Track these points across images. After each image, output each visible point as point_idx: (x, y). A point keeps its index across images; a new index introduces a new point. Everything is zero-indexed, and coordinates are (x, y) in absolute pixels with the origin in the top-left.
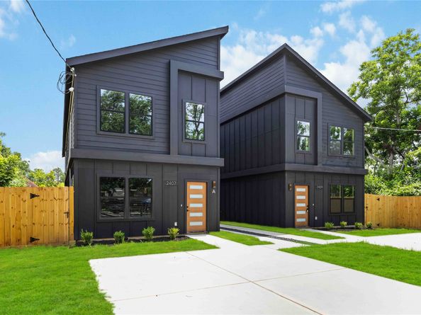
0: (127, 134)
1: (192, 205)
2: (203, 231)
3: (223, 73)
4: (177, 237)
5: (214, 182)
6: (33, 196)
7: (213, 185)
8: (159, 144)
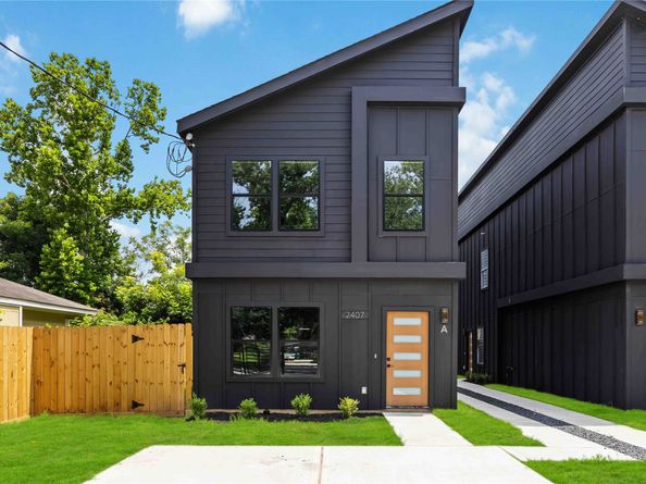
0: (275, 232)
1: (398, 356)
2: (420, 407)
3: (464, 89)
4: (354, 415)
5: (445, 311)
6: (135, 339)
7: (441, 316)
8: (332, 246)
